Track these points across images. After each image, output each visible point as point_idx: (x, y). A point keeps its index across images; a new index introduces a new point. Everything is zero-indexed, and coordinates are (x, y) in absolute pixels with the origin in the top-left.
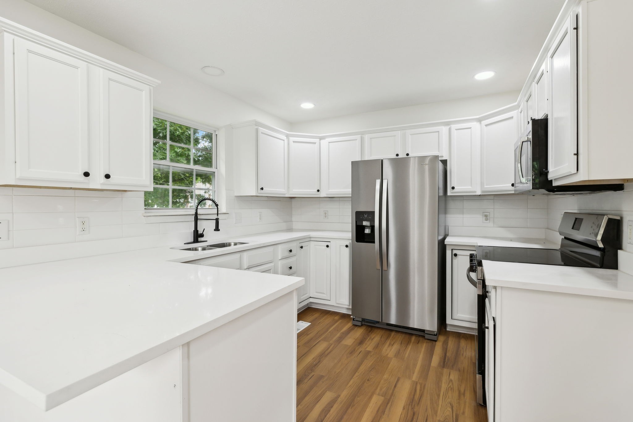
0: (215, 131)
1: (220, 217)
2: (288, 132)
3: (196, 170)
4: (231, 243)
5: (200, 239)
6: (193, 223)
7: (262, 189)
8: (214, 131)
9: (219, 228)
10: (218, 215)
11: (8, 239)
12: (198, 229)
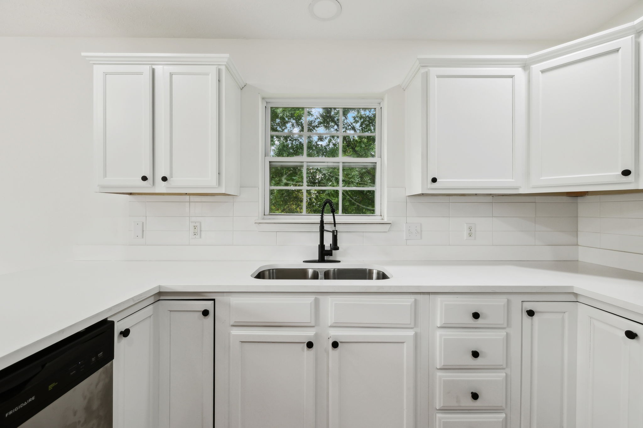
0: (380, 104)
1: (338, 228)
2: (525, 57)
3: (343, 163)
4: (373, 270)
5: (326, 258)
6: (318, 235)
7: (434, 180)
8: (378, 104)
9: (338, 245)
10: (335, 226)
11: (143, 238)
12: (324, 244)
